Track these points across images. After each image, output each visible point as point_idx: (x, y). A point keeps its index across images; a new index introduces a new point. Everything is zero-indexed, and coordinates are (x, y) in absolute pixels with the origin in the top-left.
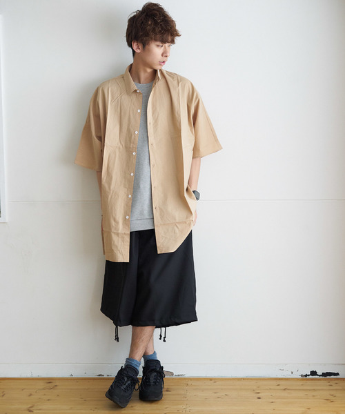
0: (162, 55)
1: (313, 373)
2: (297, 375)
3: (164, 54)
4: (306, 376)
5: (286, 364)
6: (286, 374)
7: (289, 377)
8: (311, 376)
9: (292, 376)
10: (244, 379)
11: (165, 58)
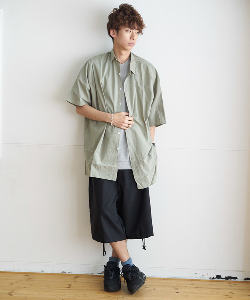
0: (131, 39)
1: (219, 277)
2: (207, 278)
3: (132, 38)
4: (213, 278)
5: (199, 270)
6: (199, 277)
7: (201, 279)
8: (217, 279)
9: (203, 279)
10: (168, 279)
11: (133, 41)
